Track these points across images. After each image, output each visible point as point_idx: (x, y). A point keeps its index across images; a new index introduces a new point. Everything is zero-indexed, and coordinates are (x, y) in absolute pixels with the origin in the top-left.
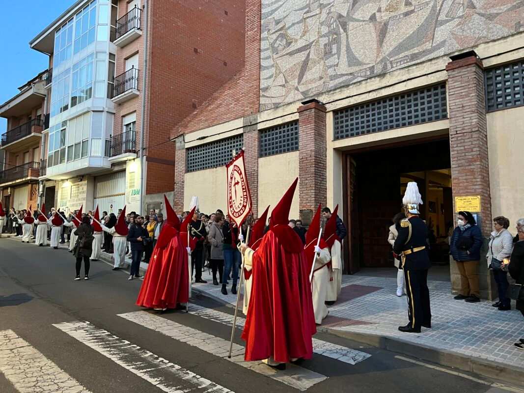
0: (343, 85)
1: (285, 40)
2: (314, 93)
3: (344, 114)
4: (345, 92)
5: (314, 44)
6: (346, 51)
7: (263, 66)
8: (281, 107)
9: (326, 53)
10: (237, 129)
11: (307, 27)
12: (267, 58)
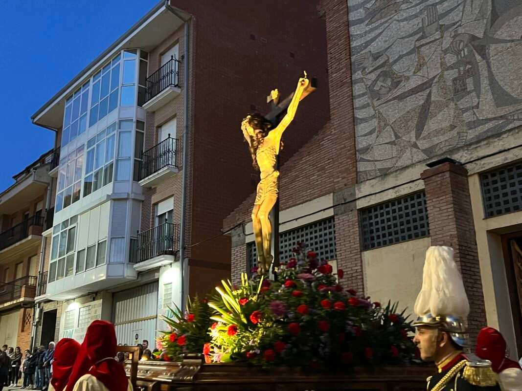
0: (489, 134)
1: (389, 80)
2: (444, 149)
3: (497, 178)
4: (496, 144)
5: (436, 80)
6: (490, 85)
7: (358, 119)
8: (391, 173)
9: (456, 91)
10: (324, 210)
11: (421, 58)
12: (364, 107)
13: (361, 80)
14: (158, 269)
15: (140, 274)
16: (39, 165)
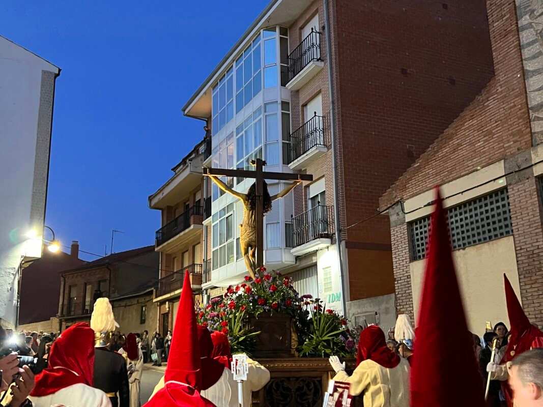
7: (529, 71)
10: (495, 180)
12: (534, 57)
13: (530, 26)
14: (315, 253)
15: (298, 258)
16: (193, 156)
